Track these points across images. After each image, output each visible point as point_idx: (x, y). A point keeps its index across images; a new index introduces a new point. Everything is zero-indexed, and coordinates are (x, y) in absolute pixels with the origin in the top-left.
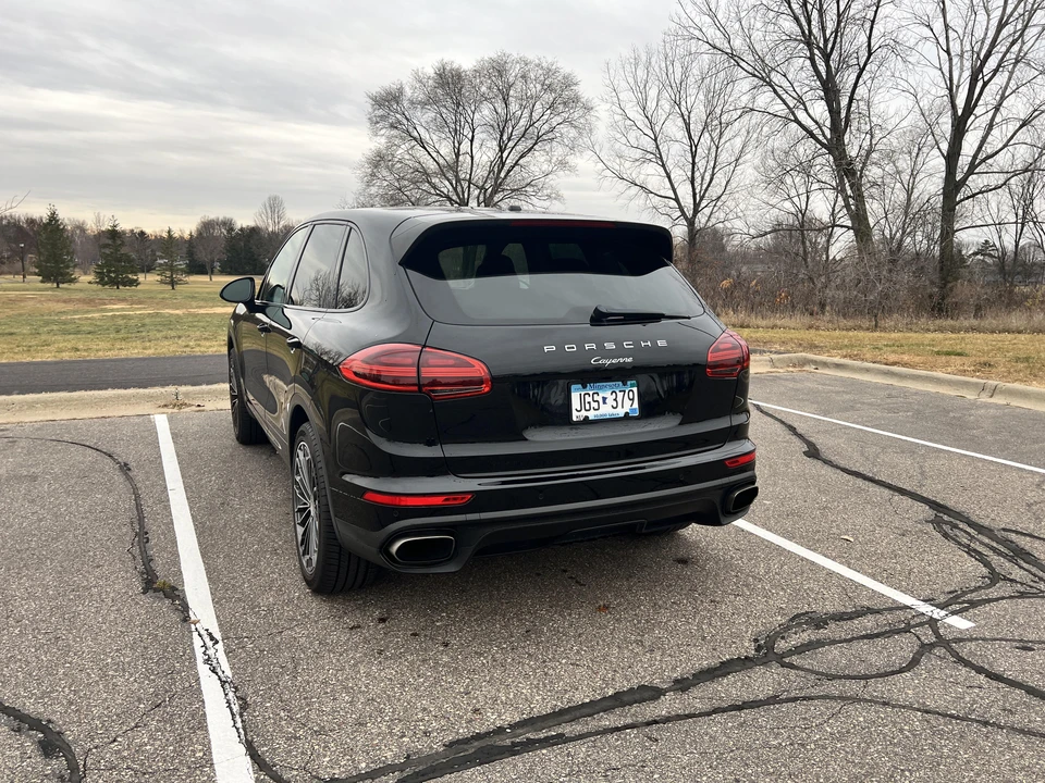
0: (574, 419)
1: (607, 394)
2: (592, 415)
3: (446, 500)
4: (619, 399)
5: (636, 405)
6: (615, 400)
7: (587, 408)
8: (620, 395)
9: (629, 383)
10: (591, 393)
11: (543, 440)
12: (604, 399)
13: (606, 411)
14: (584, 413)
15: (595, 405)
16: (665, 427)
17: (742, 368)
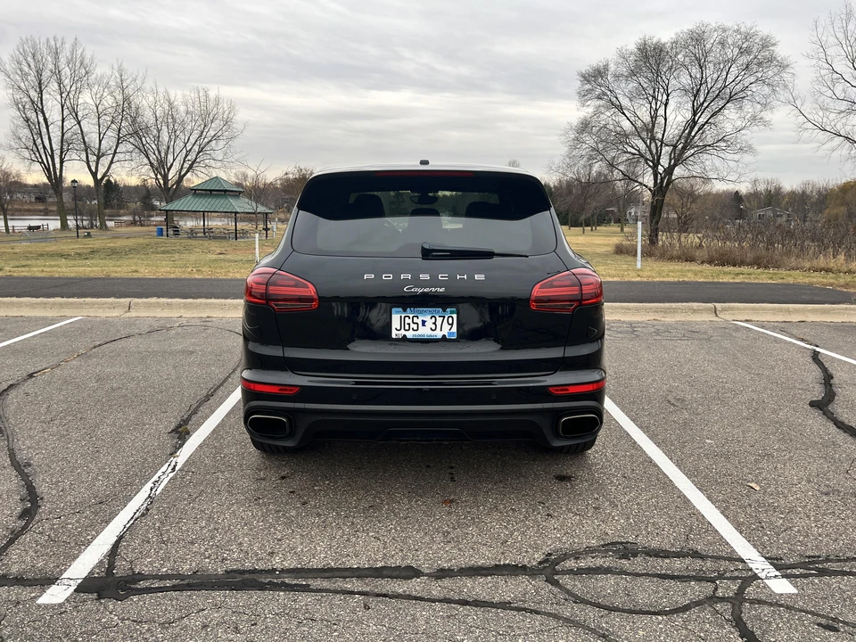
0: (394, 336)
1: (427, 318)
3: (281, 390)
4: (439, 323)
5: (454, 329)
6: (435, 323)
7: (407, 327)
8: (439, 320)
9: (448, 310)
10: (411, 316)
11: (363, 351)
12: (424, 322)
13: (425, 332)
14: (403, 332)
15: (415, 327)
17: (581, 304)
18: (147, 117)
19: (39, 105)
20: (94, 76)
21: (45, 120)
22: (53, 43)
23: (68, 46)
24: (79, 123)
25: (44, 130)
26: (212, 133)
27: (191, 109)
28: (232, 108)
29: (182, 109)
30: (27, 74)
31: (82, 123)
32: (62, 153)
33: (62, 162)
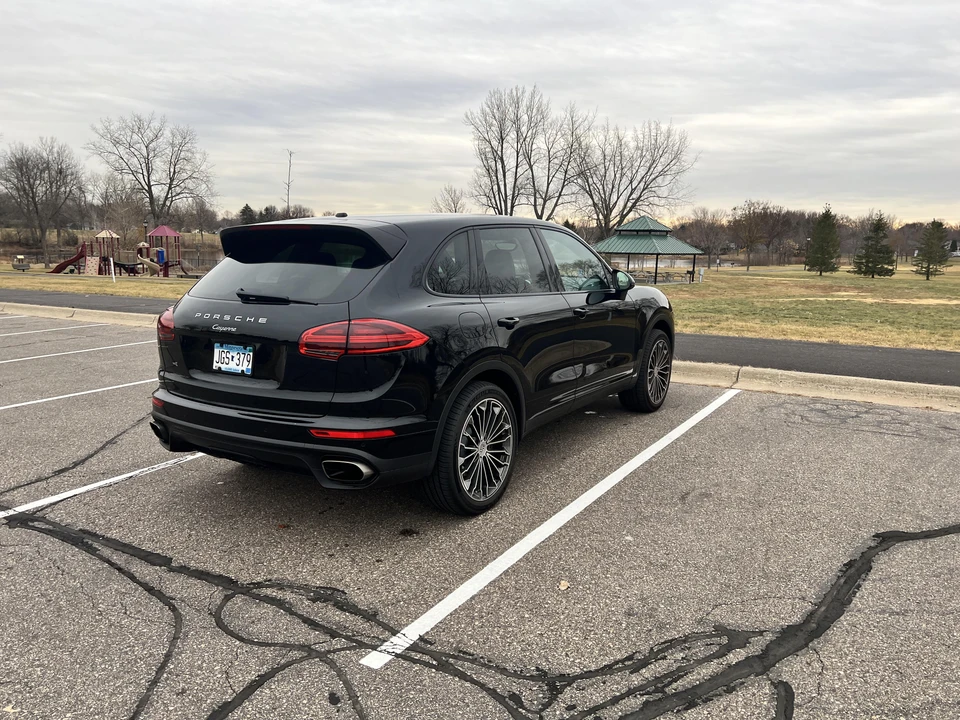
0: (215, 366)
1: (235, 354)
2: (224, 367)
4: (241, 359)
5: (250, 367)
6: (239, 359)
7: (222, 361)
8: (242, 357)
9: (248, 348)
10: (226, 351)
11: (197, 378)
12: (233, 357)
13: (232, 366)
14: (219, 365)
15: (226, 360)
16: (267, 388)
17: (346, 353)
18: (596, 156)
19: (499, 153)
20: (549, 120)
21: (503, 167)
22: (515, 93)
23: (527, 95)
24: (531, 167)
25: (500, 176)
26: (660, 168)
27: (641, 145)
28: (683, 139)
29: (632, 145)
30: (491, 125)
31: (534, 168)
32: (513, 197)
33: (512, 207)
